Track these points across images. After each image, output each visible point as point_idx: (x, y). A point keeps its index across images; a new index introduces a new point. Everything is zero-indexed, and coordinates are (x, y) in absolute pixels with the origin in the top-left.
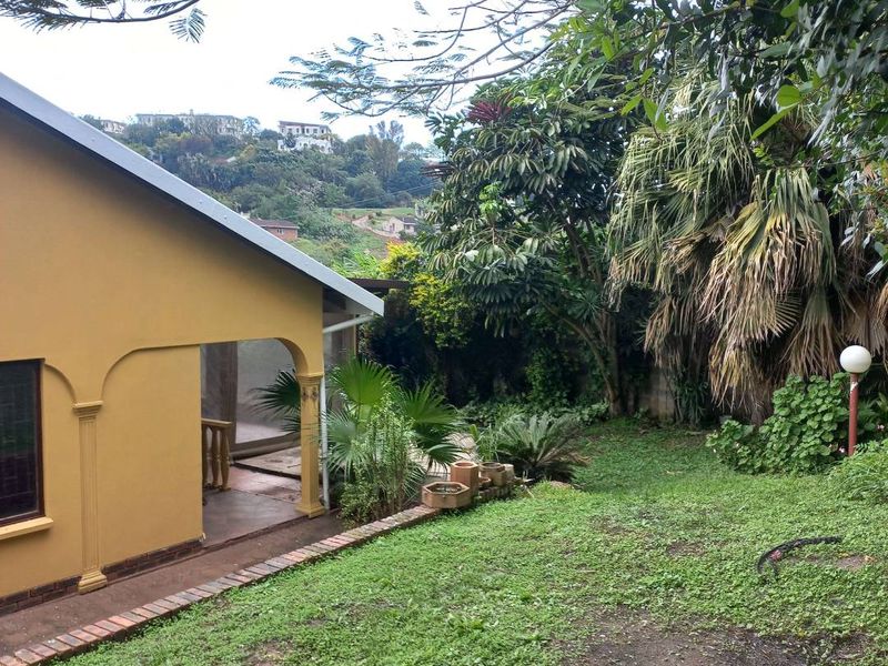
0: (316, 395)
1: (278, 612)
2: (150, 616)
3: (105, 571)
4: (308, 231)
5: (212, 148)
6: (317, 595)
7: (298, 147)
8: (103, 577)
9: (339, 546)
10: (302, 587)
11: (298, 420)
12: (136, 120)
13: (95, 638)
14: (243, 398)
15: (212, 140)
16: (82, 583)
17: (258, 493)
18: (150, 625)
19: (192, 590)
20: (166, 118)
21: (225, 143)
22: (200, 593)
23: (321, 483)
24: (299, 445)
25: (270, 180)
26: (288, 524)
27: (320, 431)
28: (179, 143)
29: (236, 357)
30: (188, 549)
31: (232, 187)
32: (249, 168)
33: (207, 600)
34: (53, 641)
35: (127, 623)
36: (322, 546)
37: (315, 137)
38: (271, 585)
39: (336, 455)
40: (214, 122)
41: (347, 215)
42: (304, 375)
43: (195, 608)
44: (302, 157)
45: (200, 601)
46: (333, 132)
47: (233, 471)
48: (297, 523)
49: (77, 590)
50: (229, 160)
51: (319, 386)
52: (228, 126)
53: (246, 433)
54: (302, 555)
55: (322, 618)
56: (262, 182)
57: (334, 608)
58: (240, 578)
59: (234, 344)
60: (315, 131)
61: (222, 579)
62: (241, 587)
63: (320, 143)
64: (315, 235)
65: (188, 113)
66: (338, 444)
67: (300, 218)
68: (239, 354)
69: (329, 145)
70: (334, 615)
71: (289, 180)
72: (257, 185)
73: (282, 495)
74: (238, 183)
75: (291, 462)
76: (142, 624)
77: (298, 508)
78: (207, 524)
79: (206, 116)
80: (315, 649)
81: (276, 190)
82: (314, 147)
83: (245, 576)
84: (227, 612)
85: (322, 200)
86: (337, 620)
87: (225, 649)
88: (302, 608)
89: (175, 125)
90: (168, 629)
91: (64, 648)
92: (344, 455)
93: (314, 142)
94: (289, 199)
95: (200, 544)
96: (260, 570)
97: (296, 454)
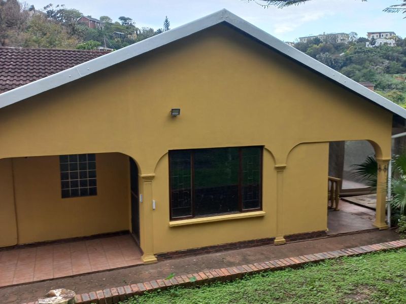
0: (386, 169)
1: (367, 272)
2: (307, 261)
3: (285, 237)
4: (380, 87)
5: (333, 49)
6: (387, 268)
7: (377, 44)
8: (284, 240)
9: (399, 246)
10: (378, 262)
11: (376, 181)
12: (299, 40)
13: (284, 265)
14: (346, 168)
15: (333, 45)
16: (275, 241)
17: (353, 214)
18: (307, 264)
19: (325, 253)
20: (312, 38)
21: (340, 46)
22: (329, 255)
23: (386, 213)
24: (376, 193)
25: (361, 62)
26: (368, 231)
27: (387, 187)
28: (318, 49)
29: (344, 148)
30: (320, 234)
31: (342, 67)
32: (350, 57)
33: (332, 259)
34: (268, 262)
35: (297, 262)
36: (389, 244)
37: (386, 39)
38: (363, 259)
39: (396, 200)
40: (334, 37)
41: (402, 77)
42: (380, 158)
43: (327, 261)
44: (379, 50)
45: (329, 259)
46: (396, 35)
47: (340, 202)
48: (373, 231)
49: (273, 243)
50: (341, 55)
51: (388, 164)
52: (342, 38)
53: (347, 185)
54: (378, 247)
55: (391, 280)
56: (356, 63)
57: (398, 276)
58: (347, 252)
59: (343, 142)
60: (387, 35)
61: (339, 251)
62: (348, 256)
63: (389, 41)
64: (383, 88)
65: (322, 34)
66: (398, 195)
67: (375, 81)
68: (346, 147)
69: (394, 42)
70: (398, 280)
71: (371, 61)
72: (354, 65)
73: (365, 217)
74: (345, 65)
75: (369, 201)
76: (304, 264)
77: (373, 224)
78: (329, 225)
79: (331, 35)
80: (388, 294)
81: (364, 67)
82: (386, 43)
83: (350, 252)
84: (342, 267)
85: (388, 70)
86: (399, 283)
87: (342, 283)
88: (380, 273)
89: (317, 41)
90: (314, 268)
91: (273, 267)
92: (401, 200)
93: (385, 41)
94: (370, 71)
95: (326, 233)
96: (357, 250)
97: (373, 198)
